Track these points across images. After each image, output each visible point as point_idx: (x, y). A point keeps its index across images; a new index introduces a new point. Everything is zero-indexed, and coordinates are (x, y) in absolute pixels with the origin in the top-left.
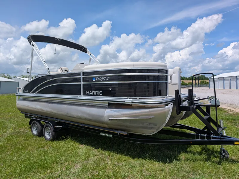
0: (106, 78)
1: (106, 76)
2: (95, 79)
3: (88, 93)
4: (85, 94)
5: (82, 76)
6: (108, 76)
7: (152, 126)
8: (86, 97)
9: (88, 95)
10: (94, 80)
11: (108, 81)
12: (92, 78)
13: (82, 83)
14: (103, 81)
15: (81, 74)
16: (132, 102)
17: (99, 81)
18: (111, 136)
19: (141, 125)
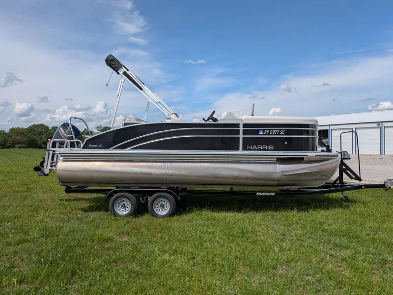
0: (280, 132)
1: (280, 130)
2: (264, 132)
3: (251, 147)
4: (244, 149)
5: (241, 129)
6: (283, 130)
7: (324, 177)
8: (247, 152)
9: (250, 149)
10: (261, 133)
11: (282, 135)
12: (258, 131)
13: (241, 136)
14: (274, 134)
15: (241, 126)
16: (316, 156)
17: (269, 134)
18: (273, 194)
19: (314, 178)
